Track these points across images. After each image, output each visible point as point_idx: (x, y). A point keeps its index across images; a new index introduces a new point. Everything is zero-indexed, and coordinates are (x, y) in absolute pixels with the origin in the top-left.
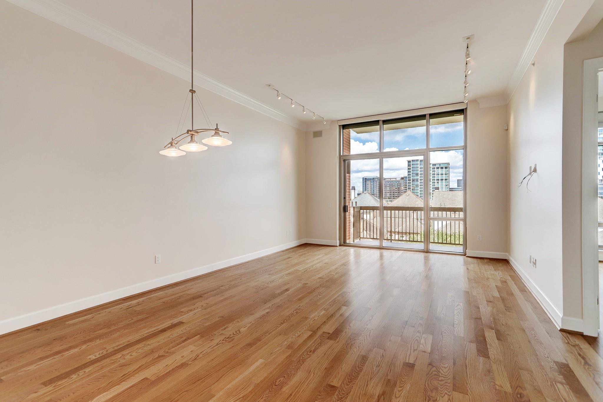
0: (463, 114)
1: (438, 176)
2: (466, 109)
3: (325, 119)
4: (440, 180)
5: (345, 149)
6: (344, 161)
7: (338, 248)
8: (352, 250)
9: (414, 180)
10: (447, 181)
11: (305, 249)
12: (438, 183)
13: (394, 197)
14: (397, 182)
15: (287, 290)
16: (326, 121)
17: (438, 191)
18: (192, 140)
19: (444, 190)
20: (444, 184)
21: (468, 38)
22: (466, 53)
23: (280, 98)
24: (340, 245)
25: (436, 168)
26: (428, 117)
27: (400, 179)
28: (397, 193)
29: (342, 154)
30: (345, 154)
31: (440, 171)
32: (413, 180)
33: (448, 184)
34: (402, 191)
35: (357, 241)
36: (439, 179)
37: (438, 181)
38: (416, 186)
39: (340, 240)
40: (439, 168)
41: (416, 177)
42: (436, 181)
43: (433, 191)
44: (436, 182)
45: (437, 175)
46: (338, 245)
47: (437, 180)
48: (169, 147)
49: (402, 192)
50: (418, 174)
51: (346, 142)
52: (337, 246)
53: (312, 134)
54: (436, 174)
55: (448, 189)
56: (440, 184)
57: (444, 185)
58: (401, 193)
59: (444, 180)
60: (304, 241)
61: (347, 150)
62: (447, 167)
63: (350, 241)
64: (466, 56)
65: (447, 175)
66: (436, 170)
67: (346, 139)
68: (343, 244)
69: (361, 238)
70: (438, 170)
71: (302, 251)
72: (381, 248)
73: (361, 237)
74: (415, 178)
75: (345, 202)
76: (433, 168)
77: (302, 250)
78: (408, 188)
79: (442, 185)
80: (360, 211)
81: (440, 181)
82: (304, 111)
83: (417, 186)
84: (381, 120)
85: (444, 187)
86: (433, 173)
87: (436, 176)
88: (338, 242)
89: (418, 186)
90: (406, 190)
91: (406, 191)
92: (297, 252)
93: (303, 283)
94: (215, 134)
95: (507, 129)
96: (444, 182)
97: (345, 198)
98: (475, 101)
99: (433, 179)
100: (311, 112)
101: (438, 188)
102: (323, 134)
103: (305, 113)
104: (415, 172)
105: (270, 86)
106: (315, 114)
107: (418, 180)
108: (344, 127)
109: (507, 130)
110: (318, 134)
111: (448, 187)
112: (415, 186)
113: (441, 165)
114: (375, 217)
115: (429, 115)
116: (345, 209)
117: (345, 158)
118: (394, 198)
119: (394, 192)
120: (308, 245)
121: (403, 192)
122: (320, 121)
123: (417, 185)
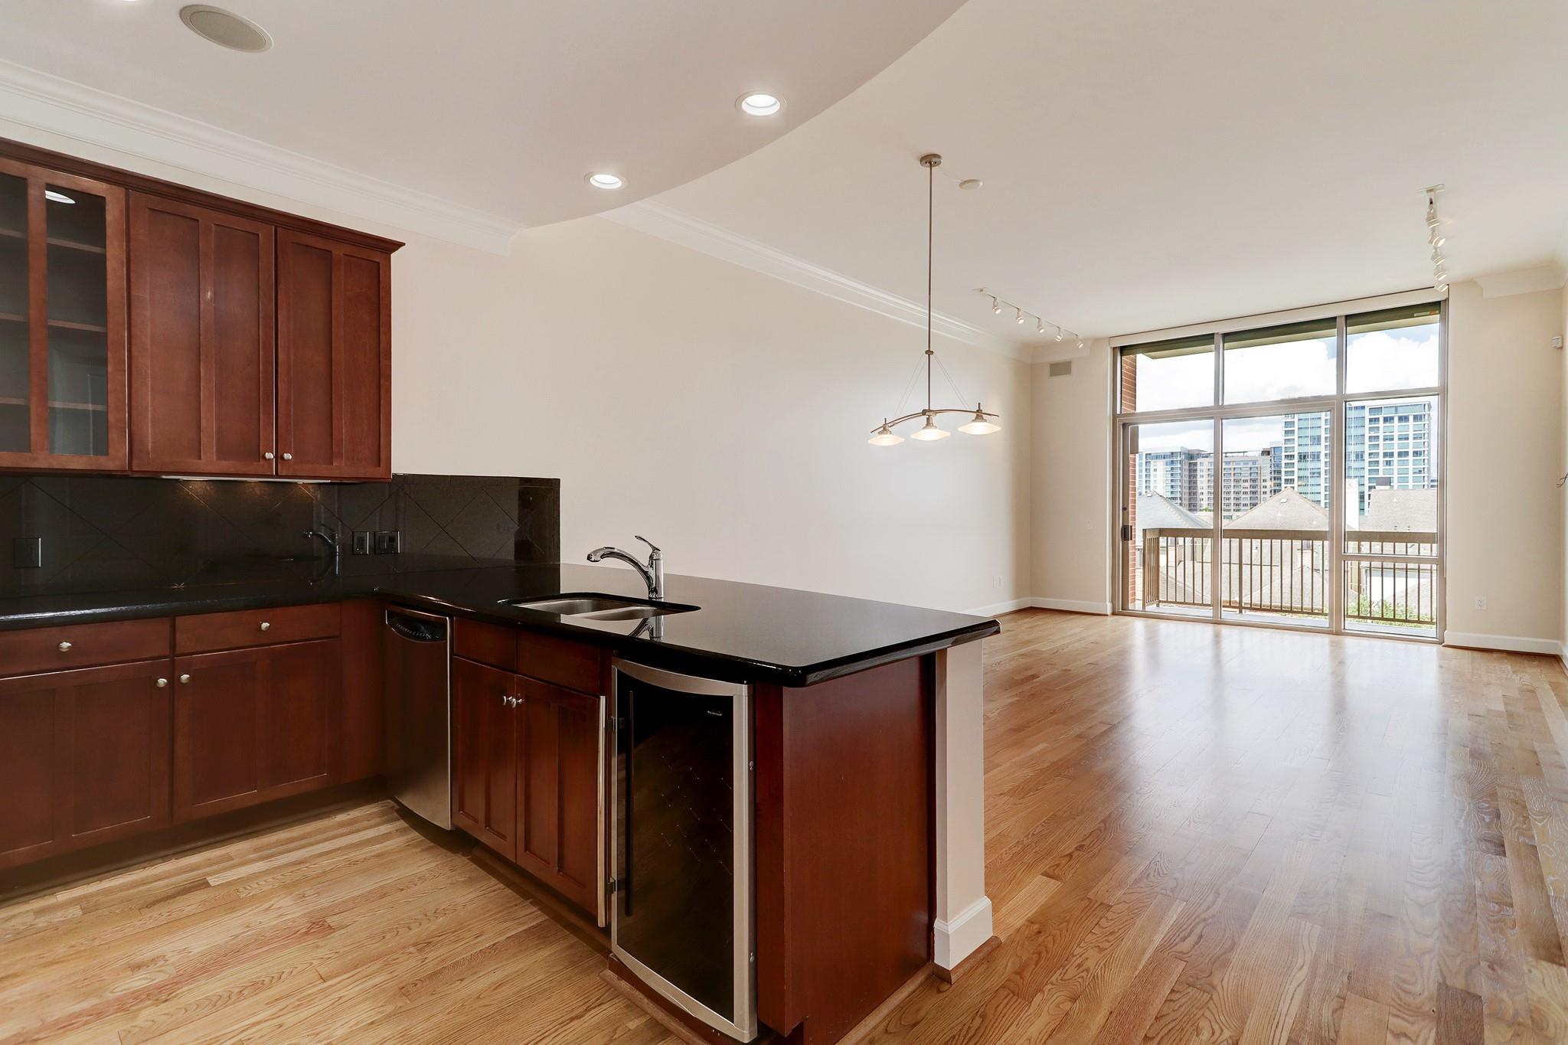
0: (1437, 312)
1: (1388, 442)
2: (1447, 300)
3: (1080, 337)
4: (1396, 455)
5: (1126, 400)
6: (1124, 425)
7: (1111, 619)
8: (1139, 624)
9: (1305, 456)
10: (1422, 458)
11: (1036, 618)
12: (1388, 463)
13: (1238, 505)
14: (1248, 464)
15: (1034, 676)
16: (1082, 341)
17: (1388, 487)
18: (929, 423)
19: (1411, 484)
20: (1411, 467)
21: (1431, 190)
22: (1429, 213)
23: (998, 311)
24: (1114, 614)
25: (1381, 420)
26: (1341, 322)
27: (1258, 454)
28: (1249, 496)
29: (1118, 412)
30: (1127, 410)
31: (1396, 429)
32: (1301, 456)
33: (1426, 466)
34: (1265, 490)
35: (1152, 608)
36: (1393, 453)
37: (1388, 459)
38: (1314, 473)
39: (1113, 601)
40: (1392, 419)
41: (1313, 447)
42: (1381, 459)
43: (1370, 488)
44: (1381, 463)
45: (1385, 440)
46: (1109, 612)
47: (1385, 455)
48: (879, 433)
49: (1265, 493)
50: (1319, 438)
51: (1129, 382)
52: (1107, 615)
53: (1047, 370)
54: (1381, 438)
55: (1426, 483)
56: (1395, 467)
57: (1411, 471)
58: (1263, 496)
59: (1411, 454)
60: (1028, 602)
61: (1130, 401)
62: (1421, 415)
63: (1137, 605)
64: (1428, 219)
65: (1423, 441)
66: (1381, 424)
67: (1126, 375)
68: (1122, 610)
69: (1160, 601)
70: (1387, 424)
71: (1028, 621)
72: (1217, 622)
73: (1161, 599)
74: (1310, 449)
75: (1125, 518)
76: (1371, 420)
77: (1026, 620)
78: (1287, 481)
79: (1403, 472)
80: (1158, 539)
81: (1396, 458)
82: (1039, 327)
83: (1316, 474)
84: (1218, 333)
85: (1411, 475)
86: (1373, 434)
87: (1381, 442)
88: (1109, 605)
89: (1319, 473)
90: (1280, 485)
91: (1278, 488)
92: (1020, 622)
93: (1060, 668)
94: (976, 418)
95: (1559, 345)
96: (1411, 462)
97: (1124, 509)
98: (1470, 283)
99: (1370, 454)
100: (1053, 326)
101: (1387, 482)
102: (1074, 369)
103: (1042, 331)
104: (1310, 433)
105: (982, 290)
106: (1062, 330)
107: (1318, 457)
108: (1123, 350)
109: (1561, 348)
110: (1061, 368)
111: (1426, 475)
112: (1307, 473)
113: (1399, 408)
114: (1180, 562)
115: (1344, 319)
116: (1126, 533)
117: (1126, 420)
118: (1238, 510)
119: (1238, 493)
120: (1038, 611)
121: (1268, 492)
122: (1070, 342)
123: (1316, 471)
